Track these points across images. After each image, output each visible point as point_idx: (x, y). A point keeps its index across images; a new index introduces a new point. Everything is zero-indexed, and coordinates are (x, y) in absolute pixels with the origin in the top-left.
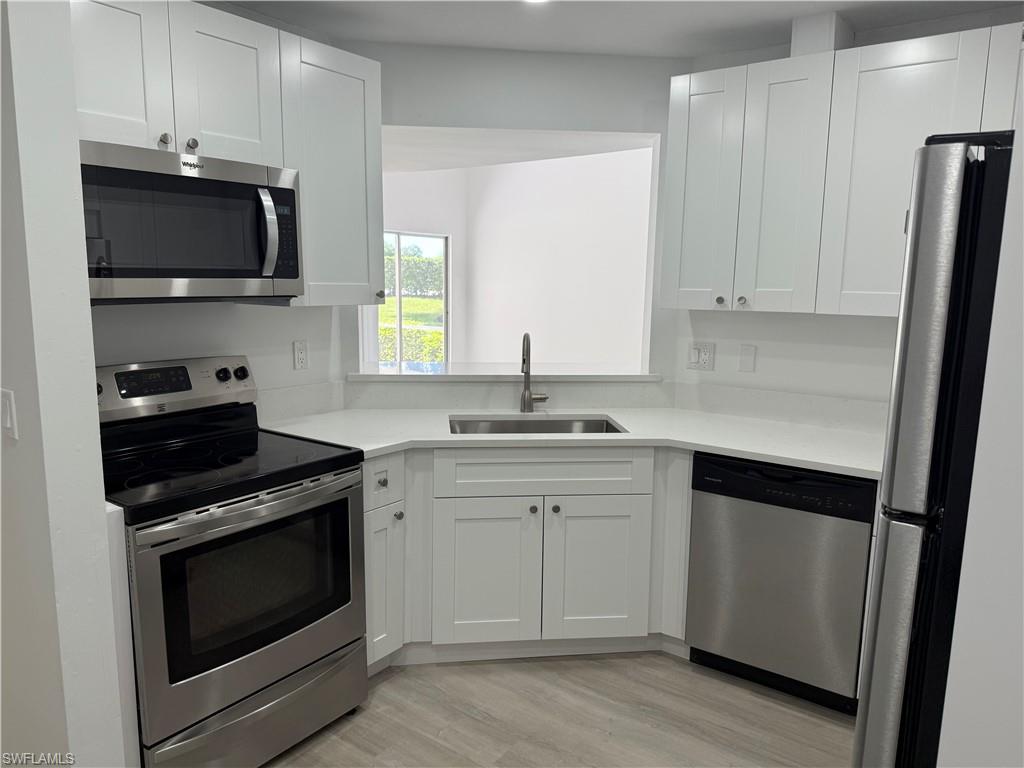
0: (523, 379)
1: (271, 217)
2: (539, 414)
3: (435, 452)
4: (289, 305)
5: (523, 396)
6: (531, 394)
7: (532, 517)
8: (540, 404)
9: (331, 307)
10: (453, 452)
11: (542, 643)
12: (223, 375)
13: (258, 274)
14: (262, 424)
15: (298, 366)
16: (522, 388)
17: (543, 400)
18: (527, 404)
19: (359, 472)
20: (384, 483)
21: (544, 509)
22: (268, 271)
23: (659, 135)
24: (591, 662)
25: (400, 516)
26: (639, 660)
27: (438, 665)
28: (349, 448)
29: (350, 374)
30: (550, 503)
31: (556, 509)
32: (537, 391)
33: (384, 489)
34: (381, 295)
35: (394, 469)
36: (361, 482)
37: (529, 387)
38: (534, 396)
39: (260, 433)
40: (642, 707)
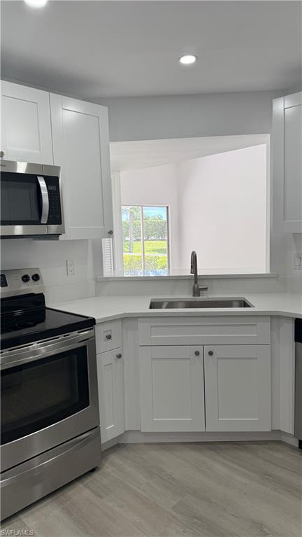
0: (193, 278)
1: (44, 192)
2: (204, 297)
3: (139, 319)
4: (58, 239)
5: (194, 288)
6: (198, 286)
7: (196, 357)
8: (204, 292)
9: (87, 240)
10: (149, 319)
11: (205, 433)
12: (25, 279)
13: (38, 223)
14: (48, 305)
15: (69, 273)
16: (193, 283)
17: (206, 289)
18: (197, 292)
19: (93, 331)
20: (109, 337)
21: (204, 353)
22: (44, 220)
23: (269, 135)
24: (237, 446)
25: (119, 356)
26: (267, 446)
27: (146, 444)
28: (88, 317)
29: (99, 277)
30: (207, 349)
31: (211, 353)
32: (201, 285)
33: (110, 341)
34: (111, 233)
35: (115, 329)
36: (94, 336)
37: (197, 283)
38: (200, 287)
39: (46, 310)
40: (266, 477)
